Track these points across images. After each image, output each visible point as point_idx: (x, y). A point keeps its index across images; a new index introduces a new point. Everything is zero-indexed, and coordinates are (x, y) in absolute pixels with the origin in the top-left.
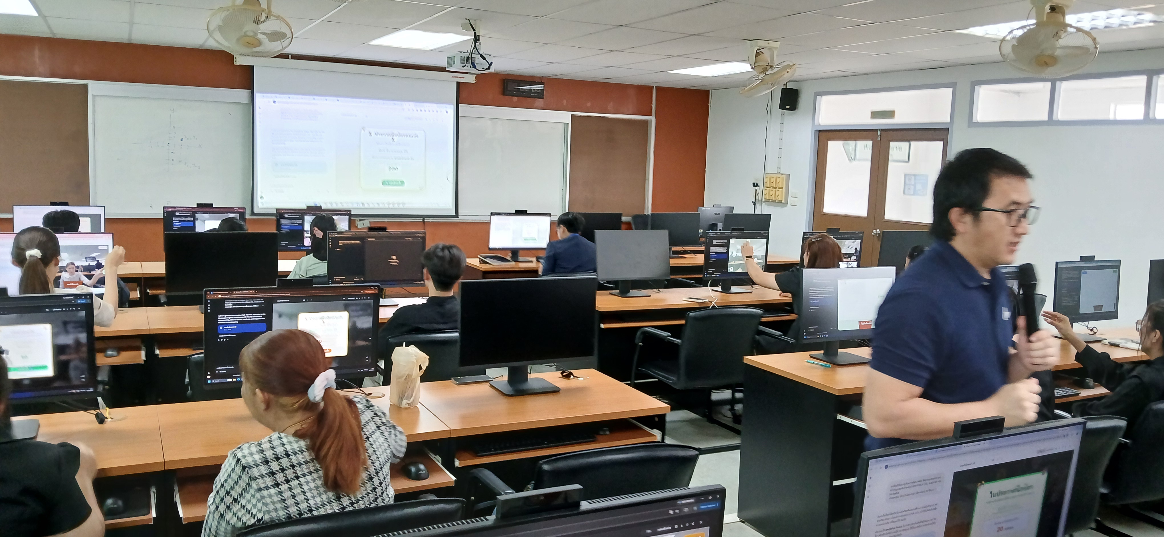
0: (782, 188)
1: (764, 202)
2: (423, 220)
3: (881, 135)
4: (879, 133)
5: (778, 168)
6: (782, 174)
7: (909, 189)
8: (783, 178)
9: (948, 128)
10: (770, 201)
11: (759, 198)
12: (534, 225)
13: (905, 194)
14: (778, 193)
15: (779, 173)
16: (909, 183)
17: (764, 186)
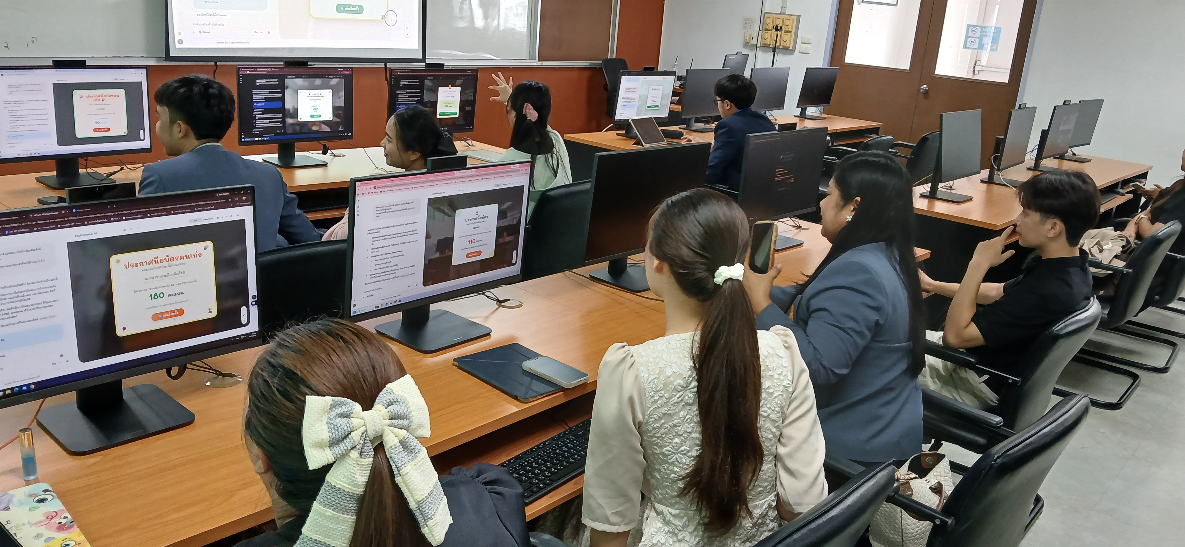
0: (790, 32)
1: (758, 47)
2: (386, 64)
5: (782, 7)
6: (792, 15)
7: (972, 42)
8: (793, 20)
10: (771, 46)
11: (754, 42)
12: (661, 87)
13: (965, 47)
14: (785, 38)
15: (784, 14)
16: (972, 36)
17: (763, 29)
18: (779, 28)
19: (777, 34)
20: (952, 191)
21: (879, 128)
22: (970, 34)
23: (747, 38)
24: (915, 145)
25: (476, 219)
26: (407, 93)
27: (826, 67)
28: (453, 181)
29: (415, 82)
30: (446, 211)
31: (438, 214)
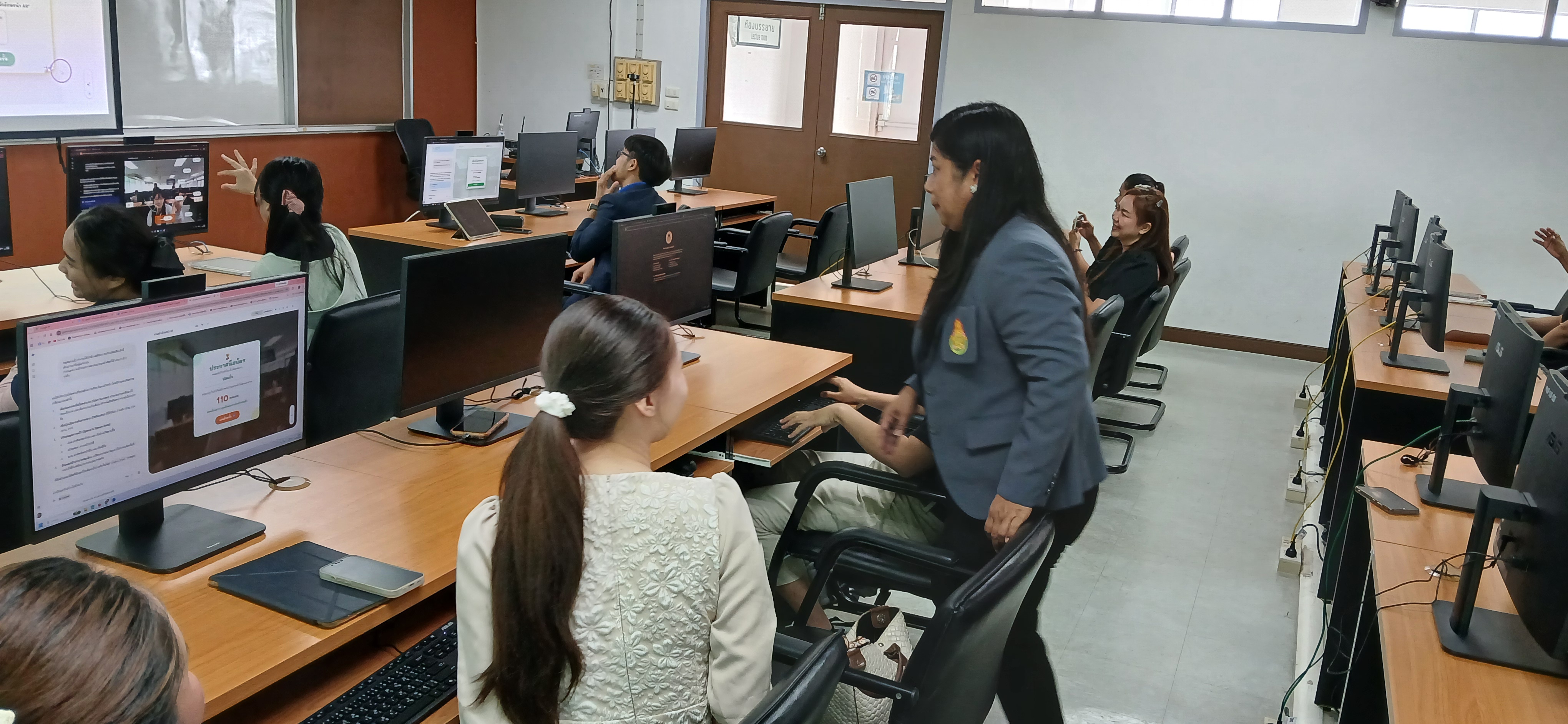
1: (611, 102)
2: (58, 140)
3: (825, 14)
4: (822, 10)
5: (636, 50)
6: (650, 61)
7: (873, 92)
8: (653, 67)
9: (944, 12)
10: (627, 101)
11: (605, 95)
12: (484, 158)
13: (864, 98)
14: (645, 90)
15: (640, 59)
16: (871, 84)
17: (615, 78)
18: (635, 77)
19: (634, 86)
20: (868, 278)
21: (773, 202)
22: (869, 82)
23: (595, 91)
24: (818, 222)
25: (227, 365)
26: (97, 182)
27: (700, 127)
28: (186, 313)
29: (110, 165)
30: (178, 356)
31: (166, 364)
